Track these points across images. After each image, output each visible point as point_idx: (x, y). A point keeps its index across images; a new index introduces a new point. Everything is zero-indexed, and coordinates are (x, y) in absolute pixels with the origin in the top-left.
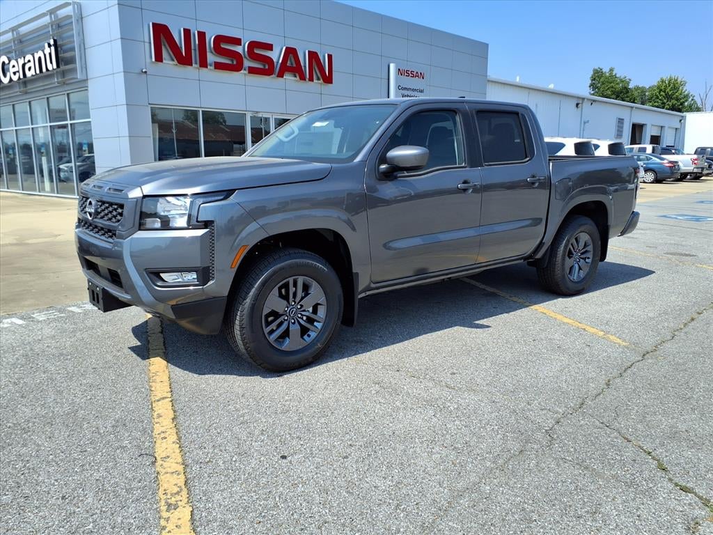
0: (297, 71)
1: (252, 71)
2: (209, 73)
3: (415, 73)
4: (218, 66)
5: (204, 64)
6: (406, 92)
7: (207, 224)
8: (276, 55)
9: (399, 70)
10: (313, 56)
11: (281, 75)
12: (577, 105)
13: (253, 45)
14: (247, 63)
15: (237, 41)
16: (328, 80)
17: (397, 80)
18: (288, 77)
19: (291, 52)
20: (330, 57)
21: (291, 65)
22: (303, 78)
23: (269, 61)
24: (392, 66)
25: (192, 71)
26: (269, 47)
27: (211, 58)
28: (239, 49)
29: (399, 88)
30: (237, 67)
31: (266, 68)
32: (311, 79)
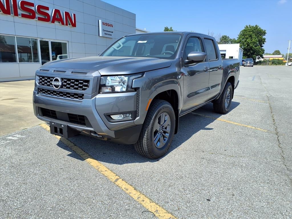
0: (60, 20)
1: (40, 19)
2: (19, 19)
3: (109, 25)
4: (23, 16)
5: (16, 14)
6: (106, 32)
7: (136, 89)
8: (51, 12)
9: (103, 23)
10: (67, 14)
11: (53, 22)
13: (40, 7)
14: (37, 15)
15: (32, 5)
16: (74, 25)
17: (102, 27)
18: (56, 23)
19: (57, 11)
20: (74, 15)
21: (57, 18)
22: (63, 24)
23: (47, 15)
24: (100, 21)
26: (47, 9)
27: (20, 12)
28: (33, 8)
29: (103, 30)
30: (33, 17)
31: (46, 18)
32: (67, 25)
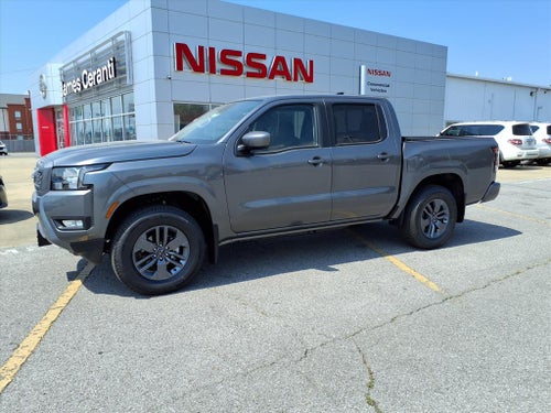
0: (285, 74)
1: (250, 75)
2: (218, 77)
3: (382, 72)
4: (224, 72)
5: (213, 71)
6: (374, 87)
7: (90, 186)
8: (269, 63)
9: (369, 70)
10: (298, 62)
11: (272, 77)
12: (531, 94)
13: (251, 56)
14: (246, 69)
15: (238, 54)
16: (309, 79)
17: (366, 78)
18: (278, 79)
19: (280, 60)
20: (311, 62)
21: (280, 68)
22: (289, 79)
23: (263, 67)
24: (363, 67)
25: (205, 76)
26: (263, 57)
27: (219, 66)
28: (240, 59)
29: (368, 84)
30: (238, 73)
31: (261, 72)
32: (296, 79)
